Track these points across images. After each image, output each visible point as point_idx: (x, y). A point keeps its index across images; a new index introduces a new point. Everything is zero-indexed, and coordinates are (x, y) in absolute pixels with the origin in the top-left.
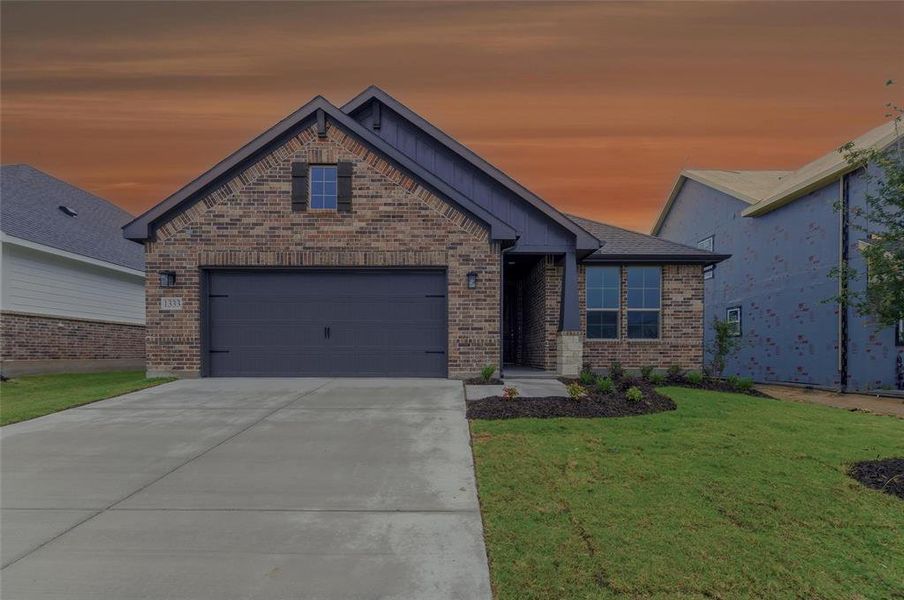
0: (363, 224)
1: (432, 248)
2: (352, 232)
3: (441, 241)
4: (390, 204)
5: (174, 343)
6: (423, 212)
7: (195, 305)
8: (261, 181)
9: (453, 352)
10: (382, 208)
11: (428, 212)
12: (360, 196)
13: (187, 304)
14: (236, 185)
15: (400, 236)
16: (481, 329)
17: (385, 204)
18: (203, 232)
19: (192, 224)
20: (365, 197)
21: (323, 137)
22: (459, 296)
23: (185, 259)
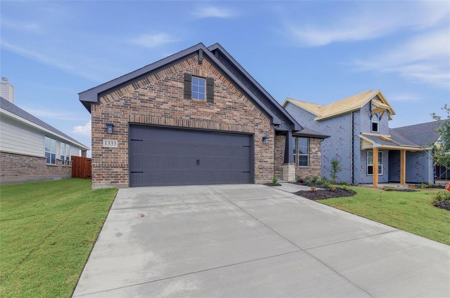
0: (219, 110)
1: (249, 125)
2: (213, 113)
3: (252, 122)
4: (231, 102)
5: (112, 167)
6: (245, 108)
7: (126, 145)
8: (167, 80)
9: (257, 172)
10: (227, 103)
11: (246, 108)
12: (218, 96)
13: (121, 144)
14: (153, 79)
15: (235, 118)
16: (267, 162)
17: (229, 102)
18: (131, 103)
19: (124, 97)
20: (220, 97)
21: (200, 63)
22: (259, 147)
23: (119, 118)
